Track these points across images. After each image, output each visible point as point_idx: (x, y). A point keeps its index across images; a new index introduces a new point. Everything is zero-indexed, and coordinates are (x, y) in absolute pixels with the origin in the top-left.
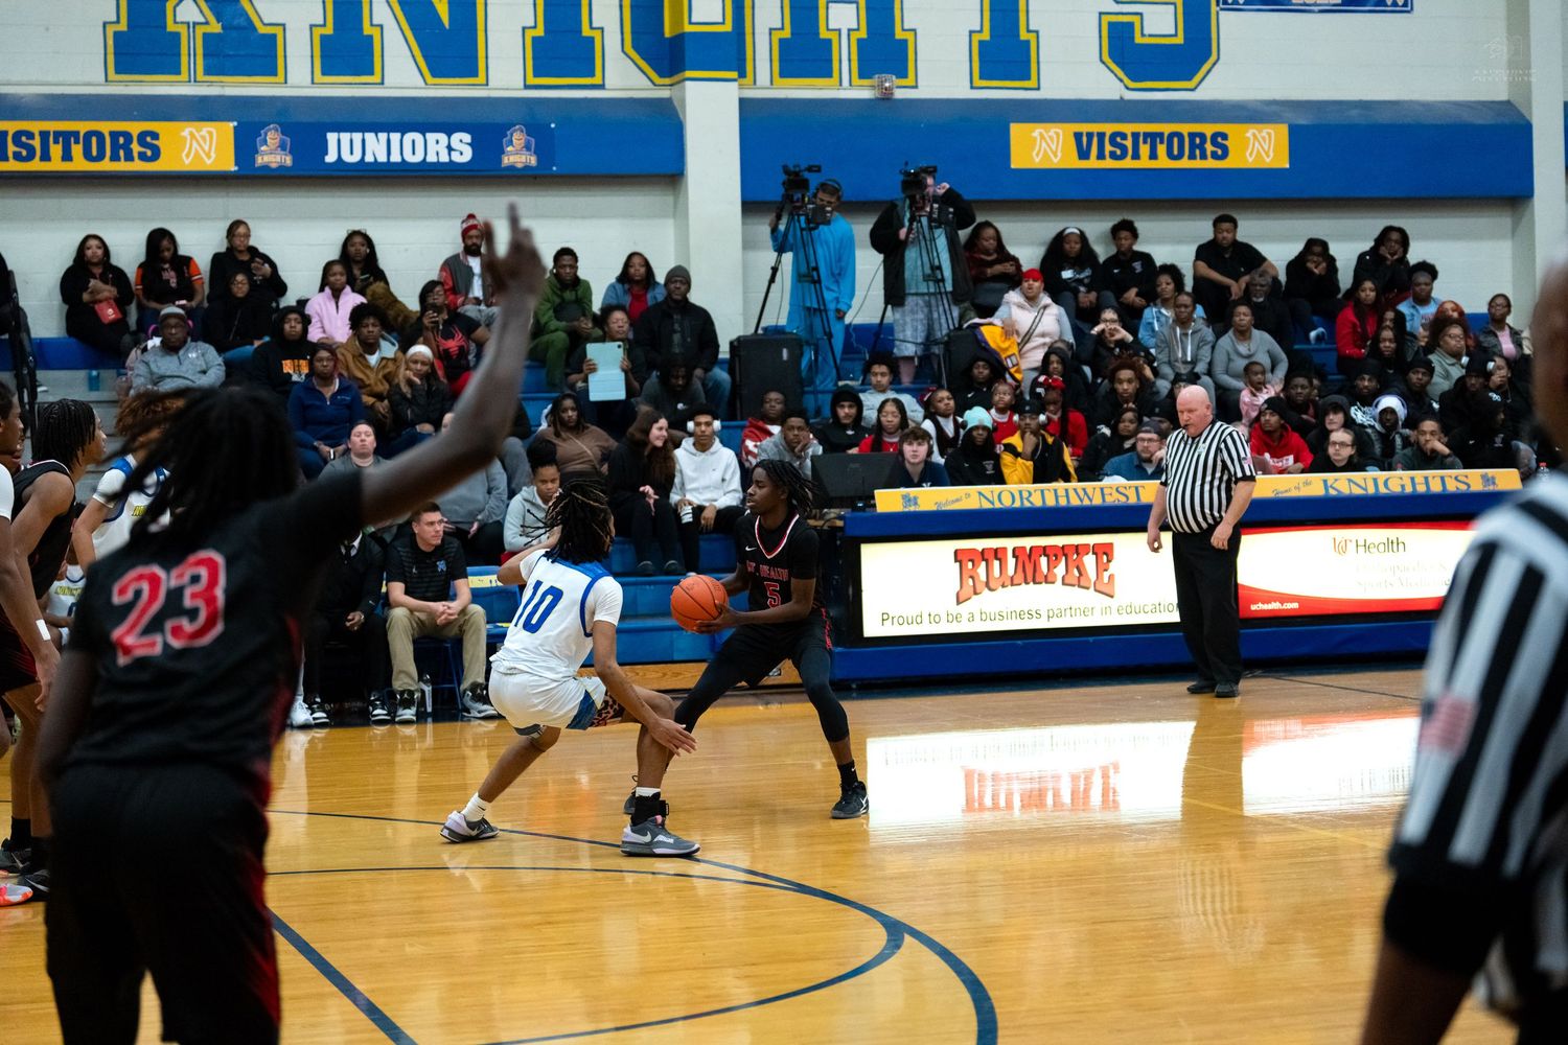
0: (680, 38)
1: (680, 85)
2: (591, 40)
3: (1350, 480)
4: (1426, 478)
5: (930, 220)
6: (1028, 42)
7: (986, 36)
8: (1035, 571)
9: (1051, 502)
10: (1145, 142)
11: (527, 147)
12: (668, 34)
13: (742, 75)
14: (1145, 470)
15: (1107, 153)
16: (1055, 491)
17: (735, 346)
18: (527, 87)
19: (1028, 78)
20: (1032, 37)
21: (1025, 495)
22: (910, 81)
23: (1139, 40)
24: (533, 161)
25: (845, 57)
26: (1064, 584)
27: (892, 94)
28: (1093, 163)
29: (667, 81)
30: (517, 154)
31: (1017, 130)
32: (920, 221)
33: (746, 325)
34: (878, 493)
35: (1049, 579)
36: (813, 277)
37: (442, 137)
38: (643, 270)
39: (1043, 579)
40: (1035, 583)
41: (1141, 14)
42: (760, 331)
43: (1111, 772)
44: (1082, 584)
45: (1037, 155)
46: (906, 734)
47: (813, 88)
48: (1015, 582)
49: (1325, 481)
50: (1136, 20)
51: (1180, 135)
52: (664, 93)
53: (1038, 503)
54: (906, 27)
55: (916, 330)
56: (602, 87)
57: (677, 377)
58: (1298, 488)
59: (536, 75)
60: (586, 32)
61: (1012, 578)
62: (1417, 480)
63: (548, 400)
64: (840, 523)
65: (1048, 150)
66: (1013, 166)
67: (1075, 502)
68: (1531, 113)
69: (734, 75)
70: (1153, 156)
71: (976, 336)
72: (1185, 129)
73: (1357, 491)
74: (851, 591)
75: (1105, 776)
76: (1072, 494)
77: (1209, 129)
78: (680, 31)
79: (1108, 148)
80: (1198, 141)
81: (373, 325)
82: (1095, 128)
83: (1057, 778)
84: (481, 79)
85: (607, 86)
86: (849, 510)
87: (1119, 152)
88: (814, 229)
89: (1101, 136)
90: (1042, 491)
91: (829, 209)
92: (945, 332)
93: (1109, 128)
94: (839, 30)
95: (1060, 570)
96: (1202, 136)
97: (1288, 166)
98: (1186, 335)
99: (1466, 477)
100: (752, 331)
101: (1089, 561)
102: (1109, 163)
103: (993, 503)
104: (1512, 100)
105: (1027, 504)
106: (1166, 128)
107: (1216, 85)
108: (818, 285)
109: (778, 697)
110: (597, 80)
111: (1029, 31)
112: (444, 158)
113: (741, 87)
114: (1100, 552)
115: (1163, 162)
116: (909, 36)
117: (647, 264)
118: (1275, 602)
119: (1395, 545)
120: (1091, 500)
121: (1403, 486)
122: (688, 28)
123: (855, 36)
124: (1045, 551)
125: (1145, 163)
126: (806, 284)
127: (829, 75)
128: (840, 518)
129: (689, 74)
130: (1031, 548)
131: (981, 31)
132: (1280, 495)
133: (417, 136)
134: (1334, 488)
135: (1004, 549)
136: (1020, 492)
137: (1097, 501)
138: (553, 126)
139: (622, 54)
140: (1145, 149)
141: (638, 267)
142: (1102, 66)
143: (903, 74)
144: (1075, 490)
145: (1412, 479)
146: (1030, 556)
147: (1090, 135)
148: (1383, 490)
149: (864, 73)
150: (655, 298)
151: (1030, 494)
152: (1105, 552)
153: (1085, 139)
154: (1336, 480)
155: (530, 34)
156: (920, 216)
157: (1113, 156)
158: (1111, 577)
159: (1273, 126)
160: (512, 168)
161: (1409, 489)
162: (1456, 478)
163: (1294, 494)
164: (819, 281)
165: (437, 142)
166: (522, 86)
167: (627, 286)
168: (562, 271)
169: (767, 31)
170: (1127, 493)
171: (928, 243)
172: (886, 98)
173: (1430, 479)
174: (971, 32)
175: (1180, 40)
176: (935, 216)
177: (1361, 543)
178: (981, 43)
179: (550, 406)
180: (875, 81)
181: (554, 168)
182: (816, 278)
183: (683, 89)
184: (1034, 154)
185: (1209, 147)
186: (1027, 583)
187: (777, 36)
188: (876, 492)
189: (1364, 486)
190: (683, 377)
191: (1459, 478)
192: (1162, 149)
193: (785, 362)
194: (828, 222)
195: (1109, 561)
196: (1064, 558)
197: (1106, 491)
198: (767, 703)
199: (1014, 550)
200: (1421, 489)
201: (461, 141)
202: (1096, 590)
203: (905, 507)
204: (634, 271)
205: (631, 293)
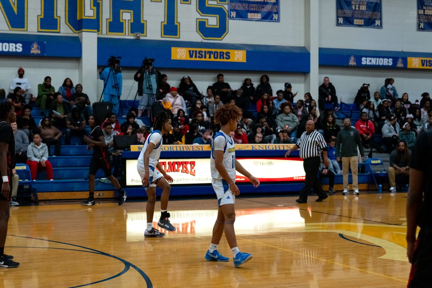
0: (81, 20)
1: (81, 33)
2: (57, 20)
3: (259, 146)
4: (279, 146)
5: (149, 72)
6: (177, 26)
7: (166, 23)
8: (174, 168)
9: (178, 150)
10: (208, 54)
11: (38, 48)
12: (78, 18)
13: (98, 31)
14: (204, 142)
15: (197, 56)
16: (180, 147)
17: (95, 105)
18: (38, 32)
19: (177, 35)
20: (178, 24)
21: (172, 148)
22: (144, 35)
23: (207, 26)
24: (39, 52)
25: (127, 27)
26: (182, 172)
27: (140, 38)
28: (193, 59)
29: (77, 32)
30: (35, 50)
31: (173, 49)
32: (146, 73)
33: (97, 99)
34: (131, 146)
35: (177, 171)
36: (116, 86)
37: (14, 45)
38: (70, 83)
39: (176, 170)
40: (174, 172)
41: (207, 19)
42: (101, 101)
43: (193, 223)
44: (186, 172)
45: (179, 56)
46: (136, 212)
47: (118, 35)
48: (168, 171)
49: (252, 146)
50: (206, 21)
51: (217, 52)
52: (77, 35)
53: (175, 150)
54: (144, 20)
55: (145, 102)
56: (59, 32)
58: (245, 148)
59: (41, 28)
60: (55, 17)
61: (167, 170)
62: (277, 147)
63: (41, 118)
64: (121, 154)
65: (182, 55)
66: (172, 59)
67: (185, 150)
68: (310, 50)
69: (96, 31)
70: (210, 57)
71: (160, 104)
72: (219, 51)
73: (261, 149)
74: (123, 173)
75: (192, 224)
76: (184, 148)
77: (225, 51)
78: (81, 18)
79: (198, 55)
80: (222, 54)
82: (194, 49)
83: (178, 224)
84: (25, 29)
85: (61, 32)
86: (123, 150)
87: (201, 56)
88: (117, 73)
89: (196, 52)
90: (176, 147)
91: (121, 68)
92: (152, 102)
93: (198, 50)
94: (126, 20)
95: (181, 168)
96: (223, 53)
97: (246, 62)
98: (217, 106)
99: (290, 146)
100: (99, 101)
101: (189, 166)
102: (198, 59)
103: (163, 150)
104: (305, 47)
105: (172, 150)
106: (214, 50)
107: (227, 39)
108: (117, 89)
109: (102, 202)
110: (58, 31)
111: (177, 22)
112: (14, 50)
113: (98, 34)
114: (191, 164)
115: (212, 59)
116: (145, 22)
117: (71, 82)
118: (238, 178)
119: (270, 164)
120: (189, 149)
121: (273, 148)
122: (84, 18)
123: (130, 22)
124: (177, 163)
125: (207, 59)
126: (114, 89)
127: (122, 32)
128: (121, 152)
129: (83, 30)
130: (173, 162)
131: (164, 22)
132: (240, 150)
133: (7, 44)
134: (255, 148)
135: (166, 162)
136: (170, 147)
137: (191, 150)
138: (45, 43)
139: (65, 24)
140: (208, 56)
141: (69, 82)
142: (197, 33)
143: (143, 33)
144: (185, 147)
145: (275, 146)
146: (172, 164)
147: (193, 51)
148: (268, 149)
149: (132, 32)
151: (173, 147)
152: (193, 163)
153: (191, 52)
154: (255, 146)
155: (40, 17)
156: (146, 71)
157: (199, 57)
158: (195, 171)
159: (242, 51)
160: (33, 54)
161: (274, 149)
162: (287, 146)
163: (244, 149)
165: (12, 46)
166: (37, 31)
167: (65, 88)
168: (47, 82)
169: (106, 19)
170: (200, 148)
171: (148, 78)
172: (138, 39)
173: (280, 146)
174: (162, 22)
175: (218, 27)
176: (150, 71)
177: (261, 163)
178: (164, 25)
179: (42, 120)
180: (135, 34)
181: (45, 54)
182: (117, 87)
183: (82, 34)
184: (178, 56)
185: (225, 56)
186: (172, 172)
187: (108, 21)
189: (262, 147)
191: (288, 146)
192: (212, 56)
193: (108, 110)
194: (121, 72)
195: (194, 166)
196: (182, 165)
197: (194, 147)
198: (99, 203)
199: (168, 162)
200: (278, 149)
201: (19, 46)
202: (190, 174)
203: (139, 150)
204: (67, 83)
205: (66, 89)
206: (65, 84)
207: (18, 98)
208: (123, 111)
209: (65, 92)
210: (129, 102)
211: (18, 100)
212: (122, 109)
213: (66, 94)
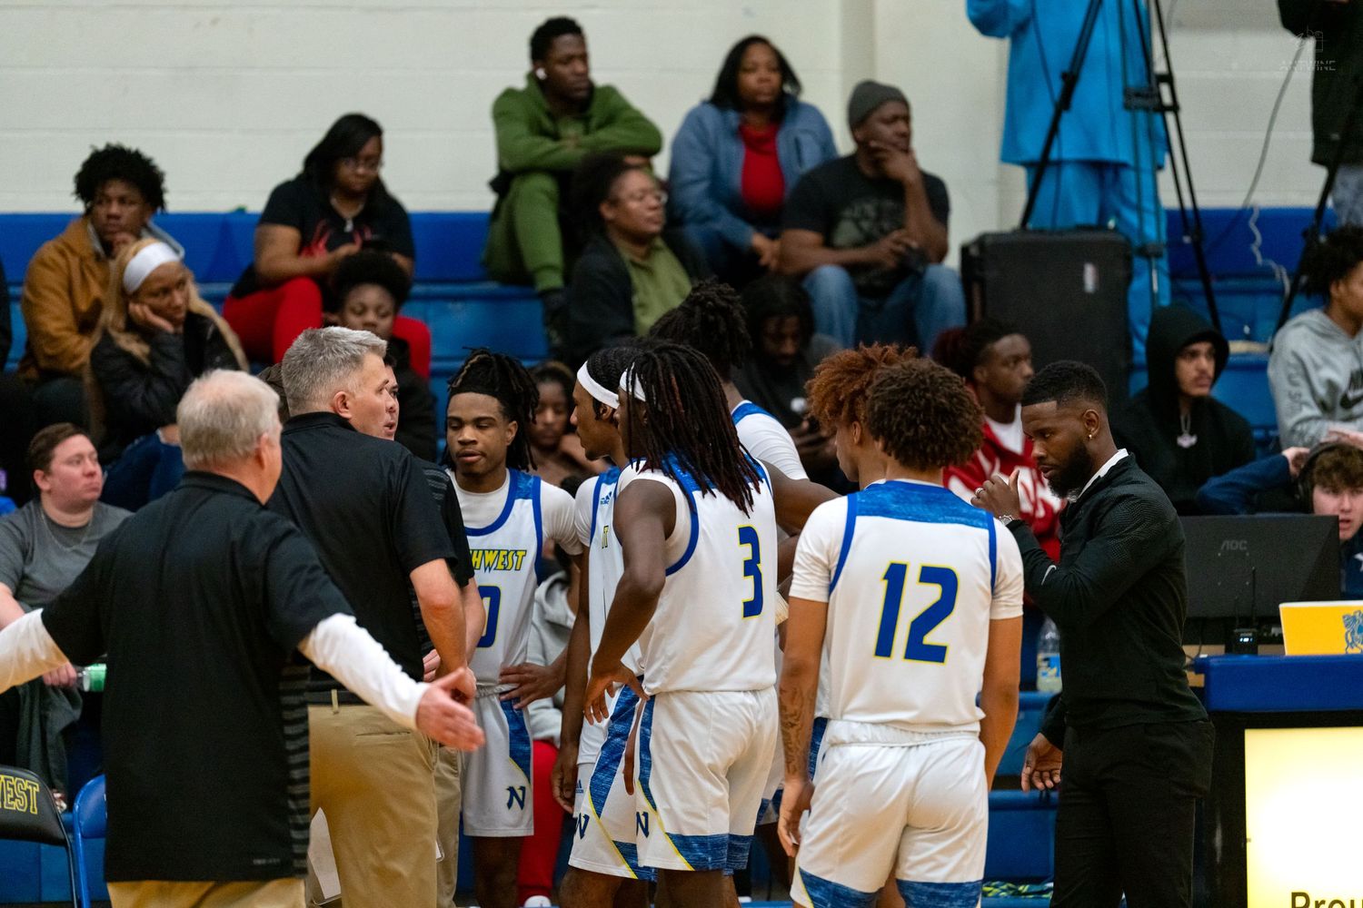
17: (980, 255)
33: (1003, 207)
34: (1287, 610)
36: (1159, 96)
38: (776, 79)
57: (780, 338)
64: (1200, 679)
74: (1218, 840)
81: (122, 200)
86: (1219, 650)
100: (1012, 224)
108: (1170, 117)
128: (1200, 666)
141: (763, 73)
150: (797, 145)
164: (1175, 108)
167: (733, 118)
168: (561, 71)
182: (1167, 99)
188: (1283, 606)
190: (794, 337)
193: (1089, 295)
203: (1351, 645)
204: (751, 80)
205: (741, 133)
206: (728, 90)
207: (349, 212)
208: (1221, 302)
209: (734, 155)
210: (1274, 220)
211: (349, 227)
212: (1215, 285)
213: (736, 179)
